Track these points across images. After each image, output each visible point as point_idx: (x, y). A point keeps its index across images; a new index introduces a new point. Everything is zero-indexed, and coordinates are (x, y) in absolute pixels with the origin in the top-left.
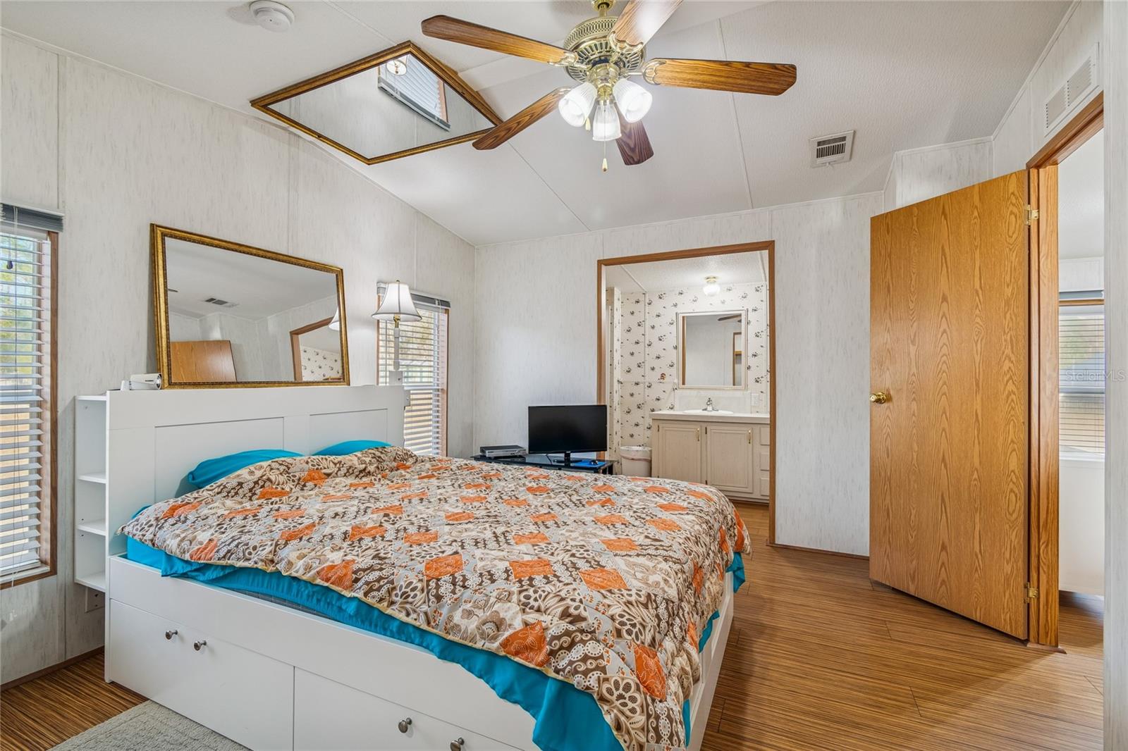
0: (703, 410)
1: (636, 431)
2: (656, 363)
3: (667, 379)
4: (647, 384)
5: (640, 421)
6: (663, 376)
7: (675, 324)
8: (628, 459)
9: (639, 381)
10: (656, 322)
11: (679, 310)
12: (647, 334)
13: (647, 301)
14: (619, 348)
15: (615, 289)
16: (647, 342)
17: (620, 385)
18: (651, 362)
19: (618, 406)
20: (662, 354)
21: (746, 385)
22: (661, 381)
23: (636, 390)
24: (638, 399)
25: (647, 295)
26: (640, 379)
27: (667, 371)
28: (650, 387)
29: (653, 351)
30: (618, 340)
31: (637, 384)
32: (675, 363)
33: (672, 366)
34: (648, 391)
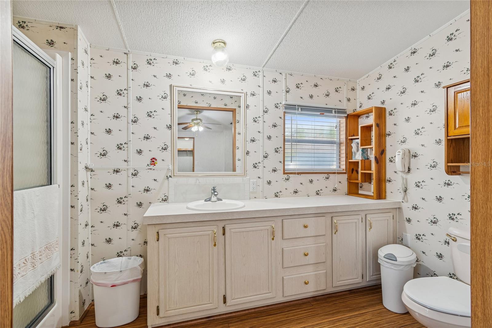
0: (206, 201)
1: (115, 234)
2: (144, 145)
3: (159, 163)
4: (132, 171)
5: (122, 220)
6: (153, 161)
7: (169, 98)
8: (104, 285)
9: (119, 167)
10: (144, 92)
11: (174, 81)
12: (130, 106)
13: (131, 64)
14: (87, 121)
15: (79, 29)
16: (131, 118)
17: (89, 173)
18: (136, 143)
19: (85, 204)
20: (152, 133)
21: (245, 171)
22: (152, 167)
23: (114, 179)
24: (118, 191)
25: (130, 56)
26: (122, 166)
27: (159, 155)
28: (135, 175)
29: (141, 129)
30: (86, 110)
31: (117, 171)
32: (169, 144)
33: (165, 149)
34: (133, 181)
